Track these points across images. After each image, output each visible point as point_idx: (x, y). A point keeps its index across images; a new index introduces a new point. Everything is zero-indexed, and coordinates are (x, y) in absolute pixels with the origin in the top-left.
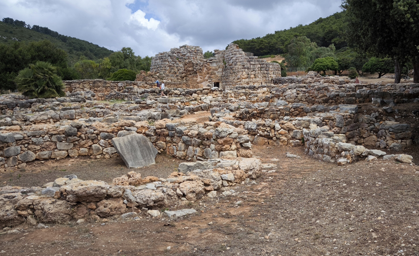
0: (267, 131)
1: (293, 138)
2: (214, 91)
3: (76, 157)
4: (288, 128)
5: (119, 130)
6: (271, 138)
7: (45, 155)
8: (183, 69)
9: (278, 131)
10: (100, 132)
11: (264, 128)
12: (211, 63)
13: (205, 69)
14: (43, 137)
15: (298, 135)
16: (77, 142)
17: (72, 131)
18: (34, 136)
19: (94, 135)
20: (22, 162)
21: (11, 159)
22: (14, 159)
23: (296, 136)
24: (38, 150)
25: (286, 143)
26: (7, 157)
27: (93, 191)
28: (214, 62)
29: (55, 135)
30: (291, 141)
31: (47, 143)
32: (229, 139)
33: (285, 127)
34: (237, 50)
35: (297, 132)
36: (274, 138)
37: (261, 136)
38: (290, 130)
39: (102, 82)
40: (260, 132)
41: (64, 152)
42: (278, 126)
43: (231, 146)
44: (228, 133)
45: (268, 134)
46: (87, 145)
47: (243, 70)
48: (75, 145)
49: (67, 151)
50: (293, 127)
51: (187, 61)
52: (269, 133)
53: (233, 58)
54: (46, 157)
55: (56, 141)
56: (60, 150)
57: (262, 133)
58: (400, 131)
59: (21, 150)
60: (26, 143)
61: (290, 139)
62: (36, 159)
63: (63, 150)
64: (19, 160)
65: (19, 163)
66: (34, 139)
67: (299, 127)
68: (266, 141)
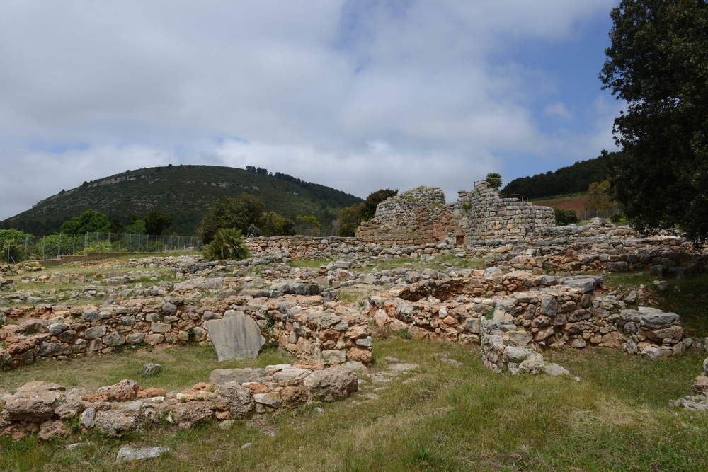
0: (427, 318)
1: (466, 331)
2: (441, 249)
3: (174, 342)
4: (458, 314)
5: (226, 309)
6: (433, 330)
7: (137, 338)
8: (415, 218)
9: (443, 318)
10: (204, 311)
11: (423, 314)
12: (452, 209)
13: (444, 218)
14: (135, 316)
15: (473, 327)
16: (175, 324)
17: (170, 309)
18: (124, 314)
19: (196, 315)
20: (108, 347)
21: (93, 342)
22: (97, 342)
23: (471, 327)
24: (129, 332)
25: (455, 339)
26: (89, 340)
27: (31, 408)
28: (457, 207)
29: (150, 313)
30: (463, 335)
31: (140, 323)
32: (332, 332)
33: (454, 313)
34: (487, 190)
35: (472, 322)
36: (438, 330)
37: (417, 325)
38: (461, 319)
39: (303, 239)
40: (417, 319)
41: (159, 335)
42: (443, 311)
43: (336, 343)
44: (332, 322)
45: (428, 323)
46: (187, 328)
47: (496, 217)
48: (173, 327)
49: (164, 334)
50: (466, 314)
51: (420, 208)
52: (430, 321)
53: (482, 202)
54: (137, 340)
55: (151, 320)
56: (155, 333)
57: (418, 321)
58: (660, 326)
59: (107, 331)
60: (114, 323)
61: (462, 333)
62: (126, 343)
63: (158, 333)
64: (103, 344)
65: (104, 348)
66: (124, 319)
67: (476, 314)
68: (425, 333)
